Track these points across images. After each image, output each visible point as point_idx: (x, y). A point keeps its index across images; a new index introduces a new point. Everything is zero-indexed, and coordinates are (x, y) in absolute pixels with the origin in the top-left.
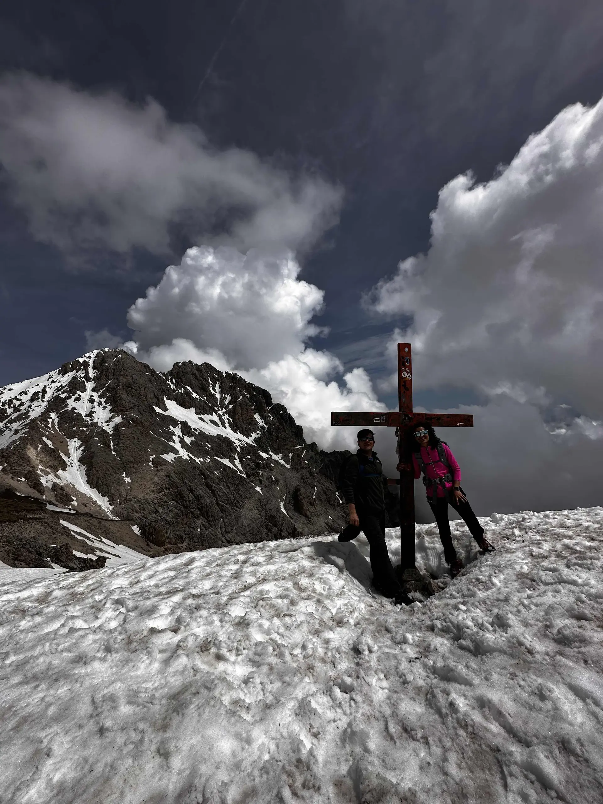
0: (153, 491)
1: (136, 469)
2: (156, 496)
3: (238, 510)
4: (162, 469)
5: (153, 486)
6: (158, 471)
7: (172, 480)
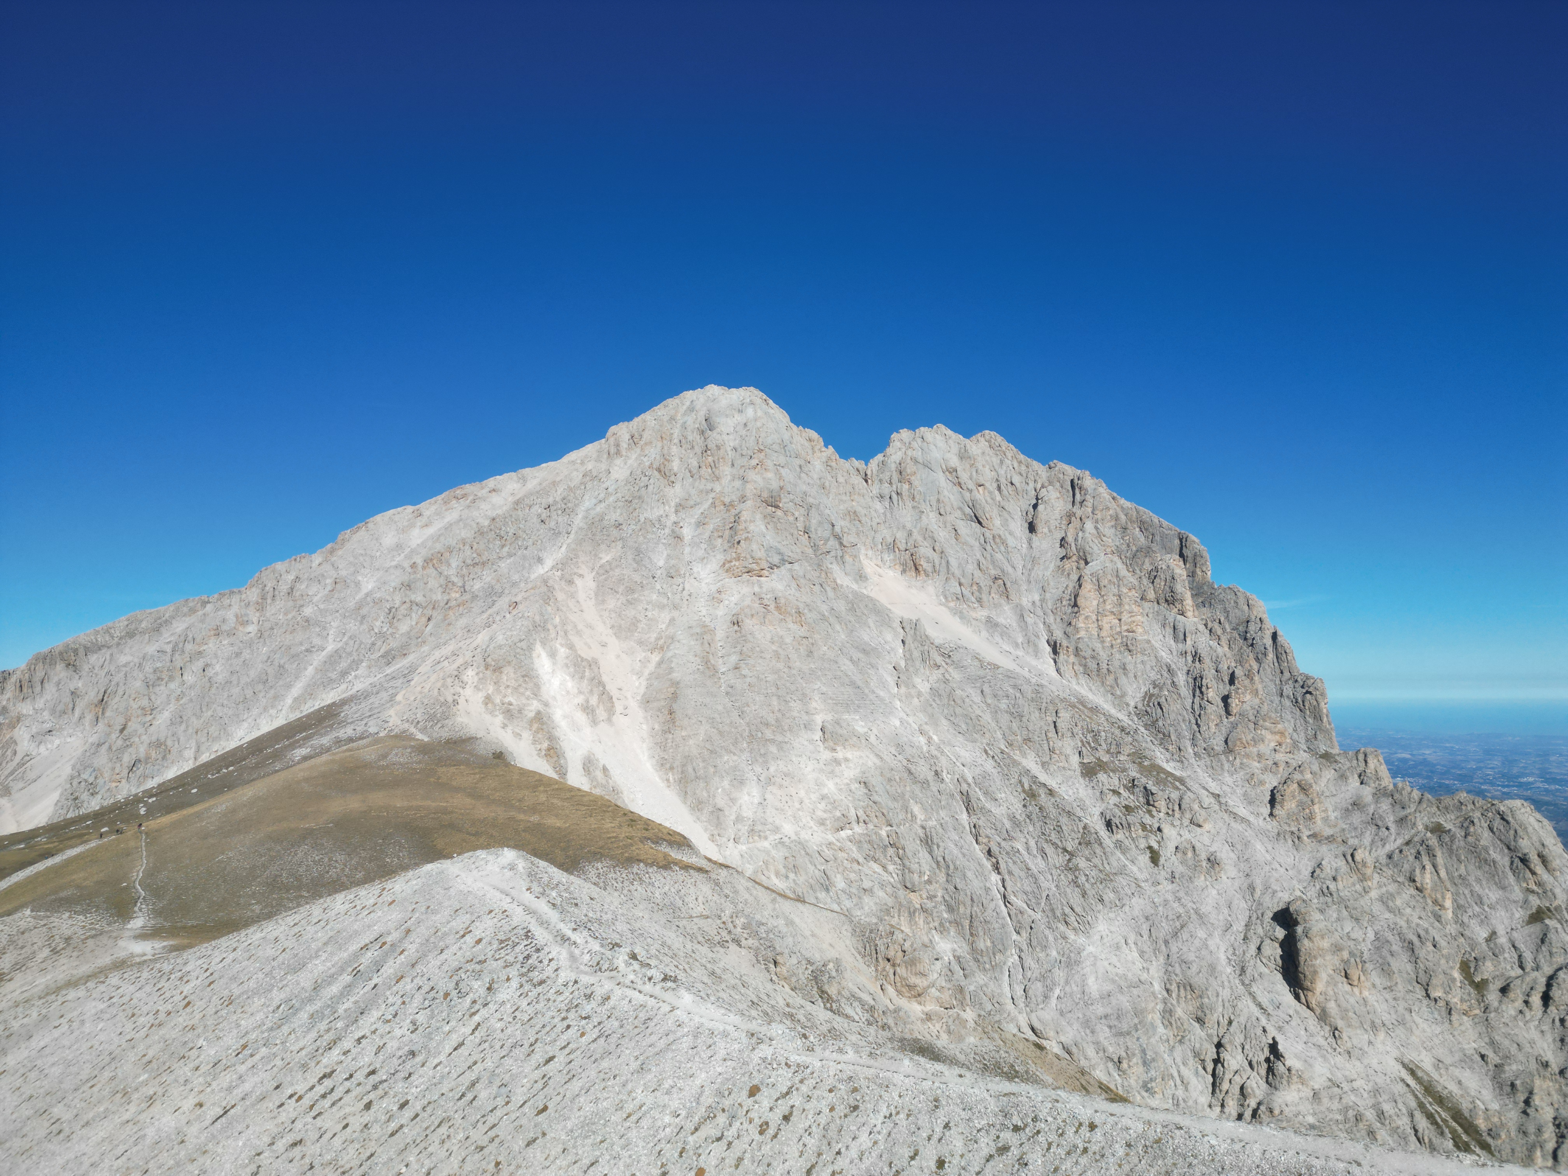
0: (822, 823)
1: (780, 746)
2: (830, 837)
3: (1071, 936)
4: (847, 760)
5: (822, 806)
6: (837, 762)
7: (876, 798)
